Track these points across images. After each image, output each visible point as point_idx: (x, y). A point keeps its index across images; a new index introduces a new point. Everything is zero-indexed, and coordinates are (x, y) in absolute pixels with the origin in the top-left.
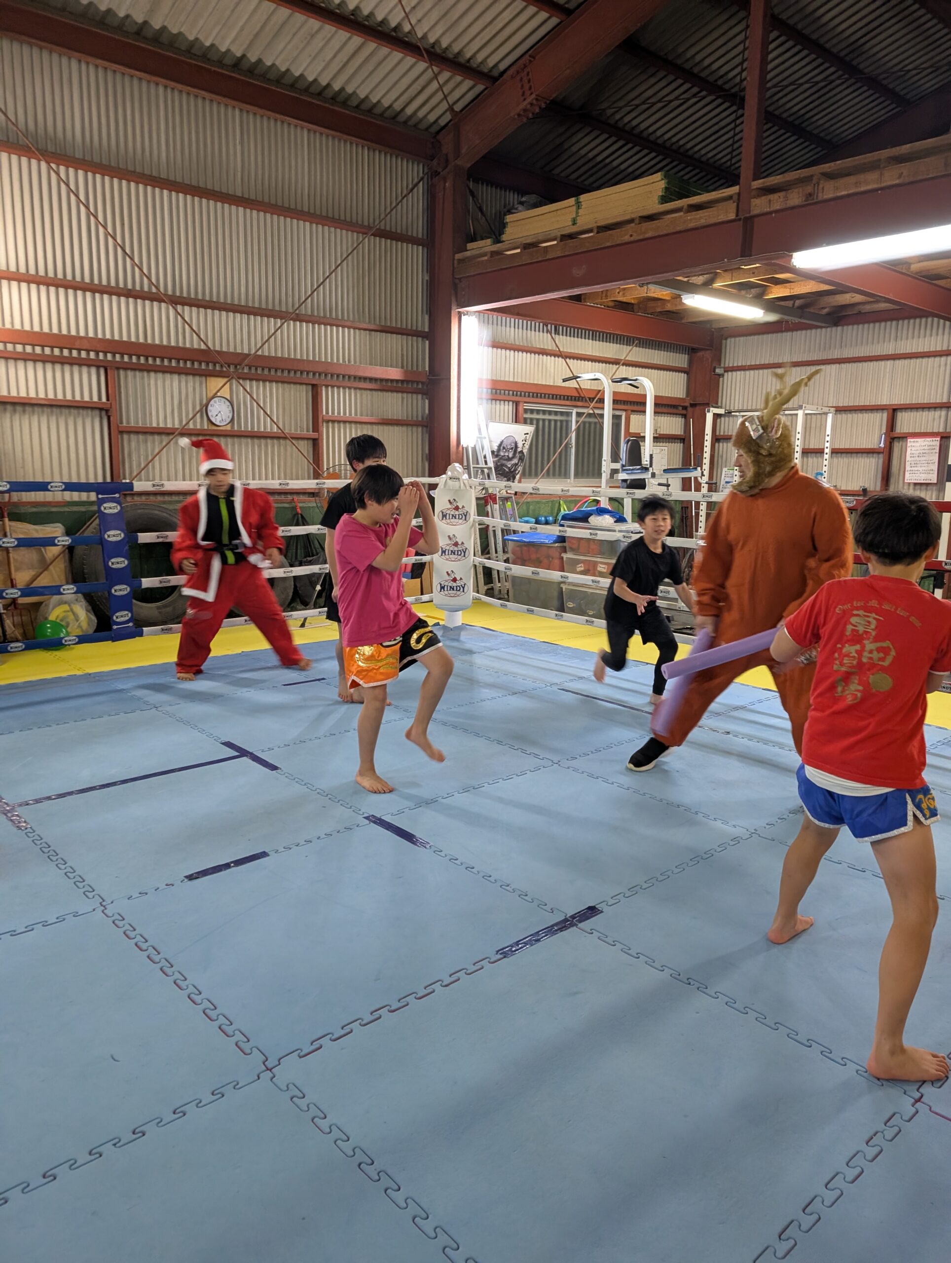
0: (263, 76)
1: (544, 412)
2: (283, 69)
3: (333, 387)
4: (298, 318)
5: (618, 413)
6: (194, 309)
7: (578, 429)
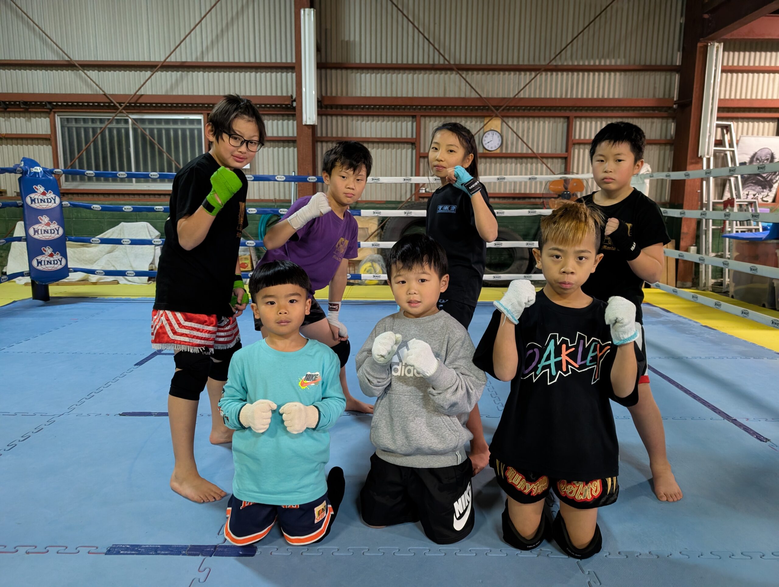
6: (475, 72)
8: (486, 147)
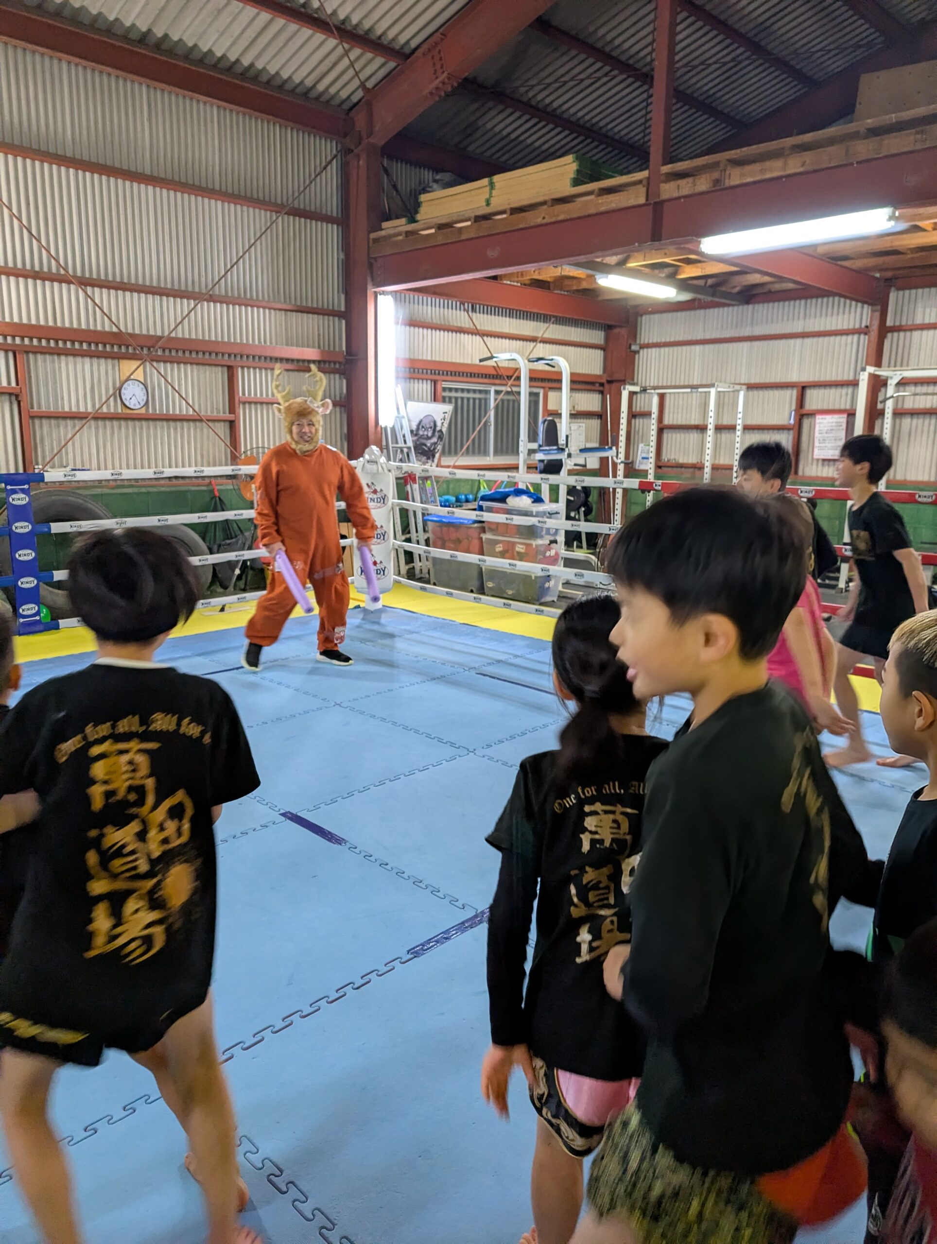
0: (170, 52)
1: (463, 390)
2: (190, 44)
3: (249, 368)
4: (211, 298)
5: (535, 390)
6: (105, 291)
7: (496, 408)
8: (127, 403)
